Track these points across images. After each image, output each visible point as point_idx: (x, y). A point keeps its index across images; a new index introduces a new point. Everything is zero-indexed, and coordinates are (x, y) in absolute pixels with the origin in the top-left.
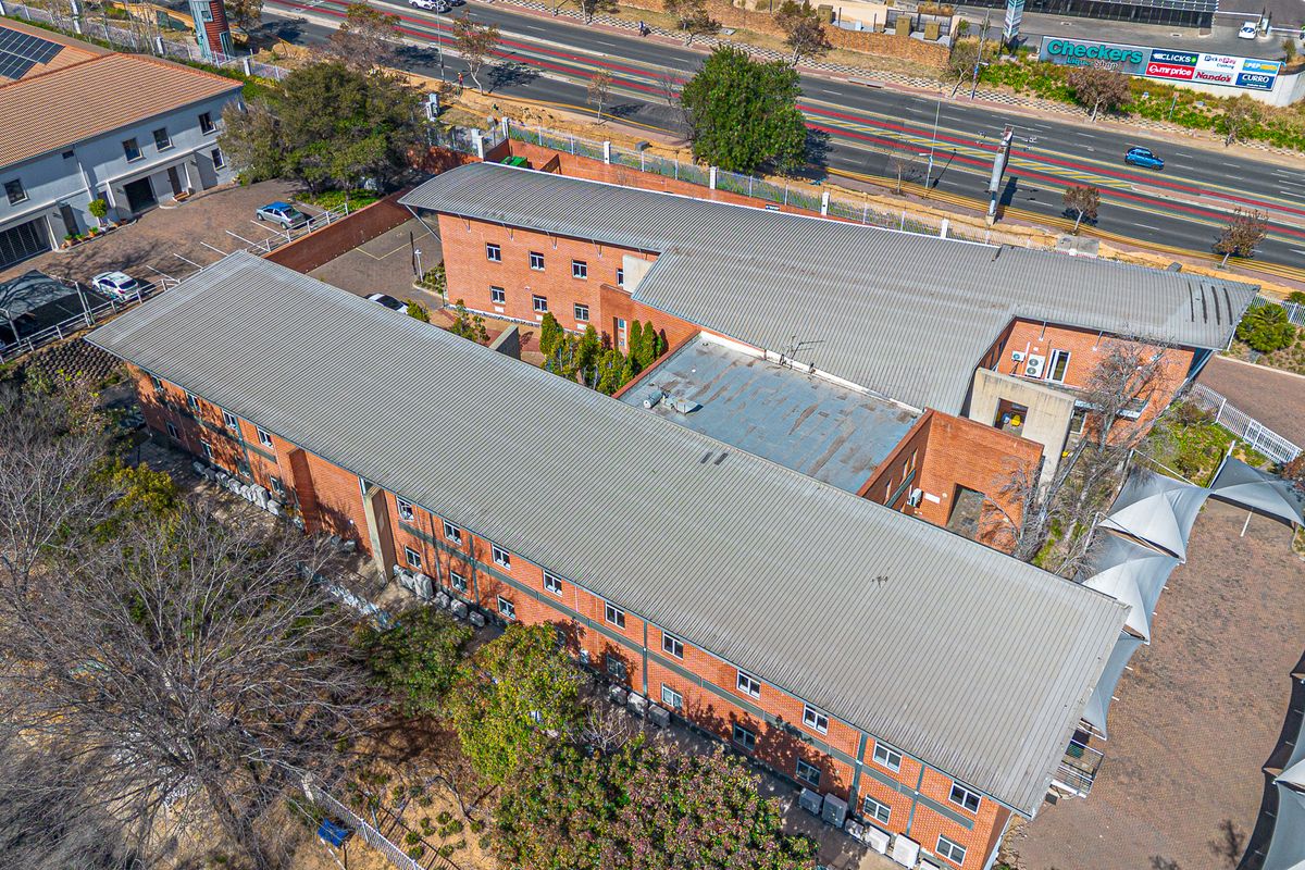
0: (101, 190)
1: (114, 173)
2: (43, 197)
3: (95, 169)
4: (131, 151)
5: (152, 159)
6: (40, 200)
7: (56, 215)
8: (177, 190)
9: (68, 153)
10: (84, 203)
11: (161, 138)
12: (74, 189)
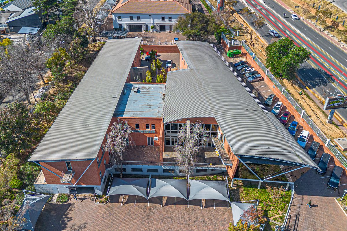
0: (154, 24)
1: (158, 22)
2: (143, 21)
3: (155, 20)
4: (163, 19)
5: (167, 22)
6: (143, 22)
7: (144, 25)
8: (171, 30)
9: (150, 15)
10: (150, 25)
11: (170, 19)
12: (149, 22)
